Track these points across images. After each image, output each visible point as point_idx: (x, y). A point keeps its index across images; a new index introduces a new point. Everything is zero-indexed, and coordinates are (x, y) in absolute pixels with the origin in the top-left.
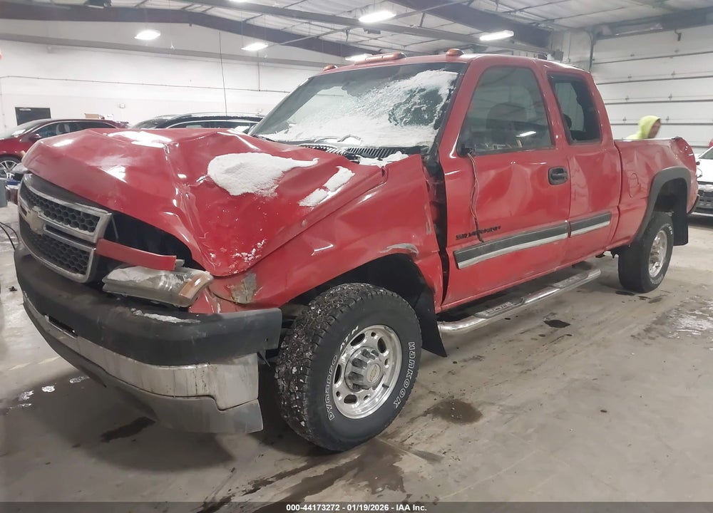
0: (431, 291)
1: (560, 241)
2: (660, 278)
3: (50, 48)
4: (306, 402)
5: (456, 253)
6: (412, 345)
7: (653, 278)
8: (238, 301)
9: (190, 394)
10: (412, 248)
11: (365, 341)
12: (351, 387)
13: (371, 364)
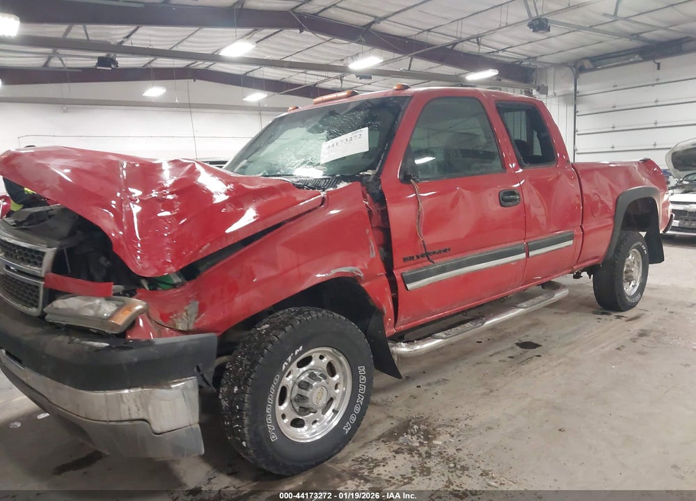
0: (380, 313)
1: (519, 261)
2: (637, 297)
3: (65, 108)
4: (246, 421)
5: (404, 275)
6: (362, 370)
7: (630, 297)
8: (180, 328)
9: (123, 418)
10: (356, 272)
11: (312, 363)
12: (298, 411)
13: (317, 387)
